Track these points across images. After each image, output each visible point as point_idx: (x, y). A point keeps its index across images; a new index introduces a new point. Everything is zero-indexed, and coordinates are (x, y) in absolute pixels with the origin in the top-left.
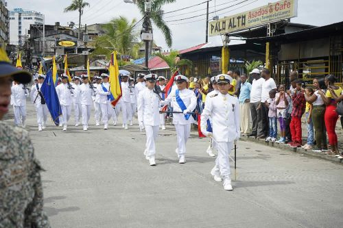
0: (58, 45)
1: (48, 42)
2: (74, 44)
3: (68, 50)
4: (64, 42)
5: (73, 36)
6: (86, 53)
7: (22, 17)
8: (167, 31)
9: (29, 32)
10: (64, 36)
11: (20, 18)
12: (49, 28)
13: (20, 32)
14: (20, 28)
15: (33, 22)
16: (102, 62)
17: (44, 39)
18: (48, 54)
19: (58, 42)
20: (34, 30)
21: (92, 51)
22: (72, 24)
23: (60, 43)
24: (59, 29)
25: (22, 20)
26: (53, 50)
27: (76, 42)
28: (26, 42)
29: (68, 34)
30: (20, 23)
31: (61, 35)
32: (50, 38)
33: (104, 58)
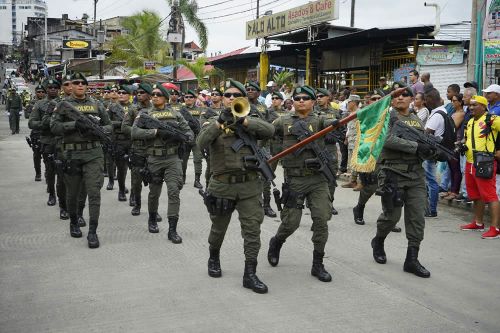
0: (65, 46)
1: (52, 42)
2: (87, 45)
3: (79, 53)
4: (74, 42)
5: (87, 33)
6: (102, 57)
7: (17, 6)
8: (202, 30)
9: (27, 28)
10: (73, 34)
11: (14, 8)
12: (53, 22)
13: (14, 27)
14: (14, 21)
15: (31, 13)
16: (120, 69)
17: (46, 38)
18: (51, 57)
19: (65, 42)
20: (33, 24)
21: (109, 54)
22: (85, 17)
23: (68, 44)
24: (67, 23)
25: (17, 11)
26: (59, 53)
27: (89, 43)
28: (23, 42)
29: (80, 31)
30: (14, 14)
31: (69, 33)
32: (55, 36)
33: (123, 64)
